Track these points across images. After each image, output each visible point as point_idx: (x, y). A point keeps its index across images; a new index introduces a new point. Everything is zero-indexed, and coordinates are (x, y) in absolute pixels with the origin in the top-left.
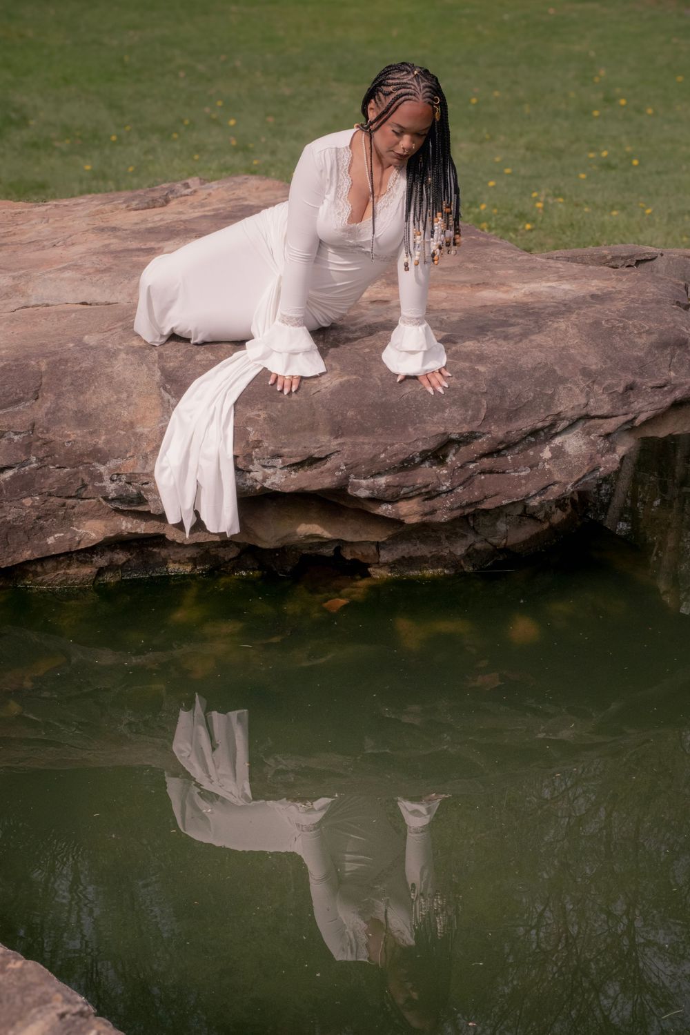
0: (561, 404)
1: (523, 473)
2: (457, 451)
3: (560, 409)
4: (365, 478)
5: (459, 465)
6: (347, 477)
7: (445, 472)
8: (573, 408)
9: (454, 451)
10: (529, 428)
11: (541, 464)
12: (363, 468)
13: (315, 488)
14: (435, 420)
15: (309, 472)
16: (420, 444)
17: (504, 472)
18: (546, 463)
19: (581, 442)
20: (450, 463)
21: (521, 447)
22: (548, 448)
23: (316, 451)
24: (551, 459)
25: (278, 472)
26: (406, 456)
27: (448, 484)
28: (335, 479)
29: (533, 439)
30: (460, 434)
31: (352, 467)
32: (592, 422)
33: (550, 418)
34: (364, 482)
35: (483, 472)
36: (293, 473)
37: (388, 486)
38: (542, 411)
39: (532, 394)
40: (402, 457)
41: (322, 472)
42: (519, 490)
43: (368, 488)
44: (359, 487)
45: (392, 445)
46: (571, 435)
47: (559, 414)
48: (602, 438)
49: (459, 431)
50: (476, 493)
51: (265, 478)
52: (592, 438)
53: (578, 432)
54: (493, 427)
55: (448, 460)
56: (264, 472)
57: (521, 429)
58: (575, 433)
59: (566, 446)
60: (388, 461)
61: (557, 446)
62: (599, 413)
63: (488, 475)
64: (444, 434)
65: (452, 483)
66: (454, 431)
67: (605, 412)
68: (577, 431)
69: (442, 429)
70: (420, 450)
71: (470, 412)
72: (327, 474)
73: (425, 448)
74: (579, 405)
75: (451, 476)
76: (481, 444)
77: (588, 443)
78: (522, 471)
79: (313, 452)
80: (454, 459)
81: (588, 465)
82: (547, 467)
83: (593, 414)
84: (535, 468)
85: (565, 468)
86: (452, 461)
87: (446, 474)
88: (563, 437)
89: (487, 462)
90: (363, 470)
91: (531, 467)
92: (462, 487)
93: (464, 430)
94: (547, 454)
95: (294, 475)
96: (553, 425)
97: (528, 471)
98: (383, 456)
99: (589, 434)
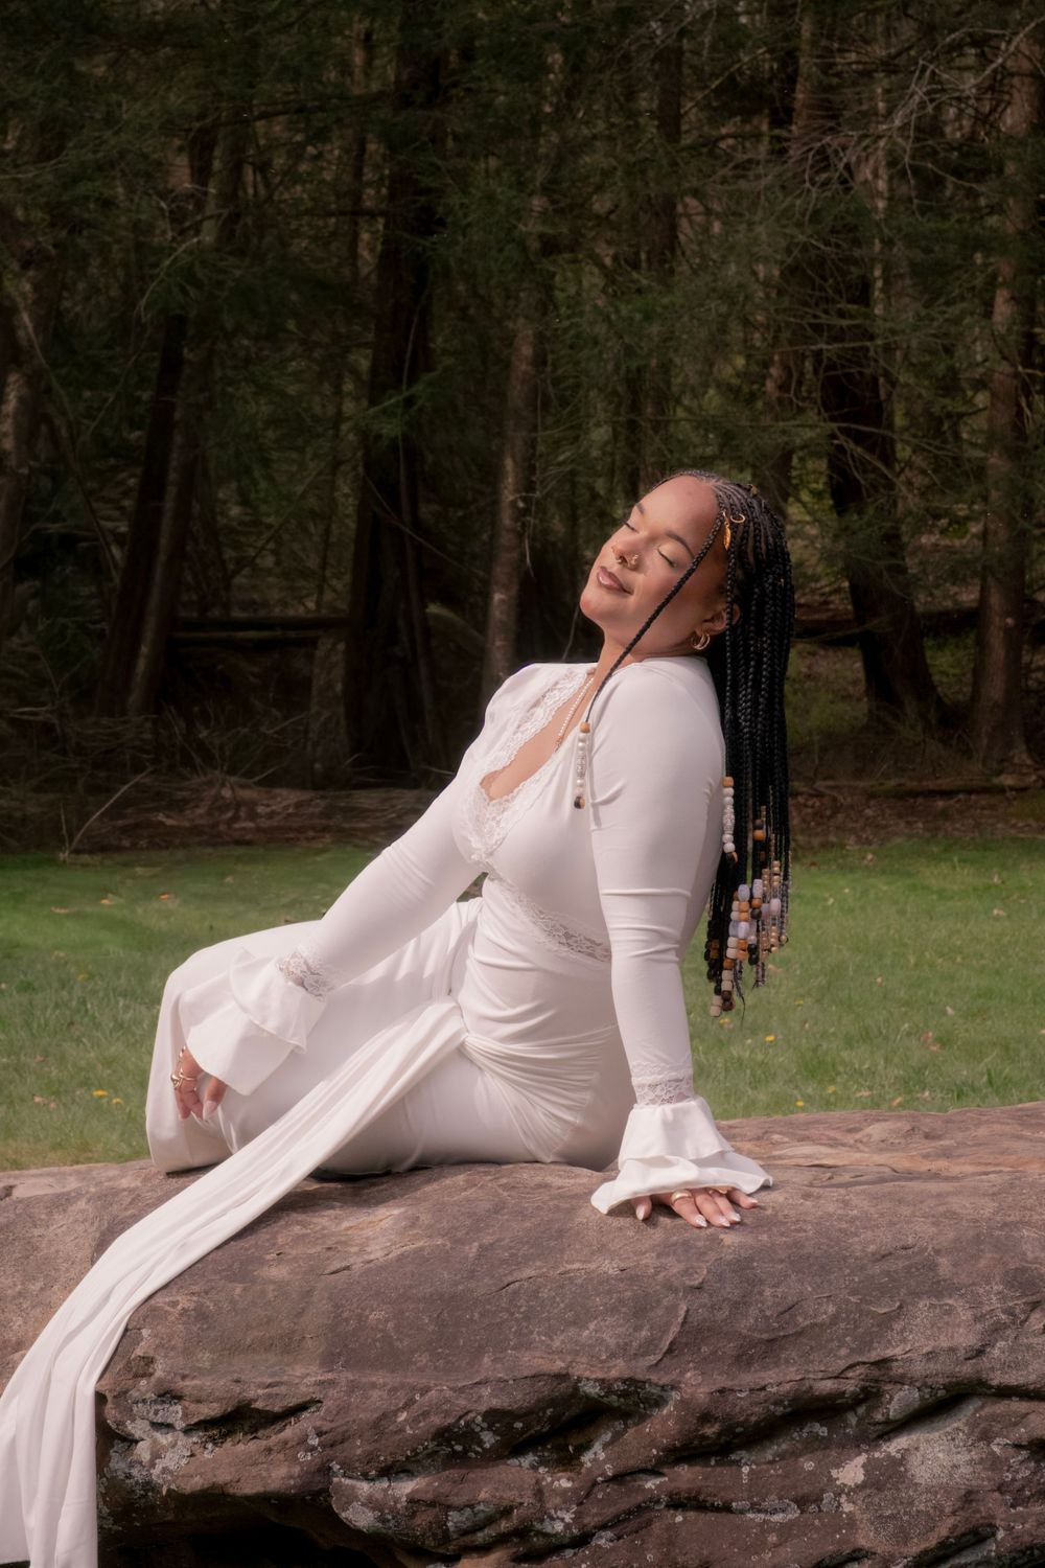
0: (904, 1340)
1: (778, 1518)
2: (617, 1436)
3: (889, 1353)
4: (366, 1477)
5: (610, 1474)
6: (325, 1470)
7: (565, 1484)
8: (931, 1356)
9: (607, 1437)
10: (787, 1387)
11: (828, 1496)
12: (359, 1448)
13: (249, 1488)
15: (241, 1447)
16: (486, 1391)
17: (726, 1508)
18: (843, 1499)
19: (963, 1458)
20: (589, 1465)
21: (784, 1446)
22: (862, 1459)
23: (260, 1392)
24: (860, 1487)
25: (179, 1443)
26: (451, 1420)
27: (568, 1518)
28: (296, 1470)
29: (823, 1431)
30: (602, 1381)
31: (333, 1441)
32: (1000, 1407)
33: (860, 1370)
34: (364, 1487)
35: (677, 1503)
36: (210, 1446)
37: (413, 1501)
38: (843, 1352)
39: (831, 1309)
40: (437, 1420)
41: (269, 1450)
43: (371, 1503)
44: (352, 1497)
45: (425, 1391)
46: (937, 1434)
47: (883, 1363)
48: (1024, 1454)
49: (600, 1375)
50: (650, 1557)
51: (156, 1455)
52: (996, 1449)
53: (958, 1429)
54: (689, 1375)
55: (587, 1458)
56: (155, 1441)
57: (763, 1388)
58: (948, 1429)
59: (914, 1461)
60: (409, 1431)
61: (889, 1456)
62: (1013, 1378)
63: (691, 1514)
64: (561, 1377)
65: (578, 1516)
66: (587, 1374)
67: (1032, 1378)
68: (955, 1425)
69: (559, 1365)
70: (483, 1408)
71: (644, 1333)
72: (281, 1456)
73: (495, 1403)
74: (953, 1350)
75: (582, 1498)
76: (663, 1424)
77: (981, 1461)
78: (775, 1511)
79: (251, 1394)
80: (602, 1456)
81: (954, 1513)
82: (847, 1508)
83: (997, 1379)
84: (813, 1507)
85: (892, 1517)
86: (595, 1461)
87: (566, 1490)
88: (914, 1436)
89: (686, 1476)
90: (359, 1452)
91: (802, 1502)
92: (609, 1534)
93: (614, 1373)
94: (852, 1472)
95: (209, 1454)
96: (869, 1395)
97: (793, 1514)
98: (403, 1416)
99: (986, 1437)
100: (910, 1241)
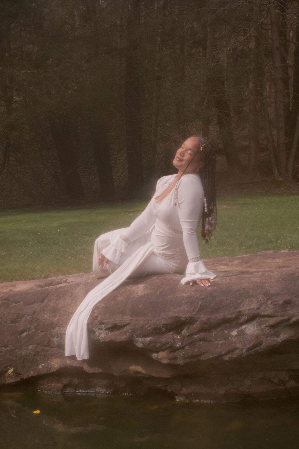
0: (244, 307)
1: (220, 342)
2: (188, 328)
3: (241, 310)
4: (140, 337)
5: (187, 335)
6: (132, 336)
7: (179, 337)
8: (249, 310)
9: (187, 328)
10: (221, 317)
11: (230, 338)
12: (139, 332)
13: (118, 340)
14: (176, 311)
15: (116, 333)
16: (163, 320)
17: (210, 341)
18: (233, 338)
19: (256, 329)
20: (183, 333)
21: (221, 328)
22: (236, 330)
23: (119, 322)
24: (236, 336)
25: (104, 332)
26: (156, 326)
27: (180, 344)
28: (127, 336)
29: (228, 325)
30: (185, 317)
31: (134, 331)
32: (263, 319)
33: (235, 313)
34: (140, 339)
35: (201, 340)
36: (110, 332)
37: (150, 342)
38: (232, 310)
39: (229, 302)
40: (153, 326)
41: (121, 333)
42: (216, 350)
43: (142, 342)
44: (138, 341)
45: (151, 321)
46: (251, 325)
47: (240, 312)
48: (268, 328)
49: (185, 316)
50: (196, 350)
51: (100, 335)
52: (262, 327)
53: (255, 324)
54: (202, 316)
55: (183, 332)
56: (99, 332)
57: (217, 318)
58: (253, 324)
59: (247, 330)
60: (148, 329)
61: (242, 329)
62: (265, 313)
63: (204, 342)
64: (177, 317)
65: (182, 343)
66: (182, 316)
67: (269, 313)
68: (254, 323)
69: (177, 315)
70: (162, 323)
71: (193, 308)
72: (124, 334)
73: (164, 322)
74: (253, 308)
75: (182, 340)
76: (197, 325)
77: (260, 330)
78: (219, 341)
79: (117, 322)
80: (186, 332)
81: (255, 340)
82: (234, 340)
83: (262, 314)
84: (227, 340)
85: (243, 341)
86: (184, 333)
87: (179, 338)
88: (246, 325)
89: (202, 335)
90: (139, 333)
91: (225, 339)
92: (188, 346)
93: (187, 316)
94: (234, 333)
95: (110, 334)
96: (237, 318)
97: (223, 341)
98: (147, 326)
99: (260, 325)
100: (244, 287)
